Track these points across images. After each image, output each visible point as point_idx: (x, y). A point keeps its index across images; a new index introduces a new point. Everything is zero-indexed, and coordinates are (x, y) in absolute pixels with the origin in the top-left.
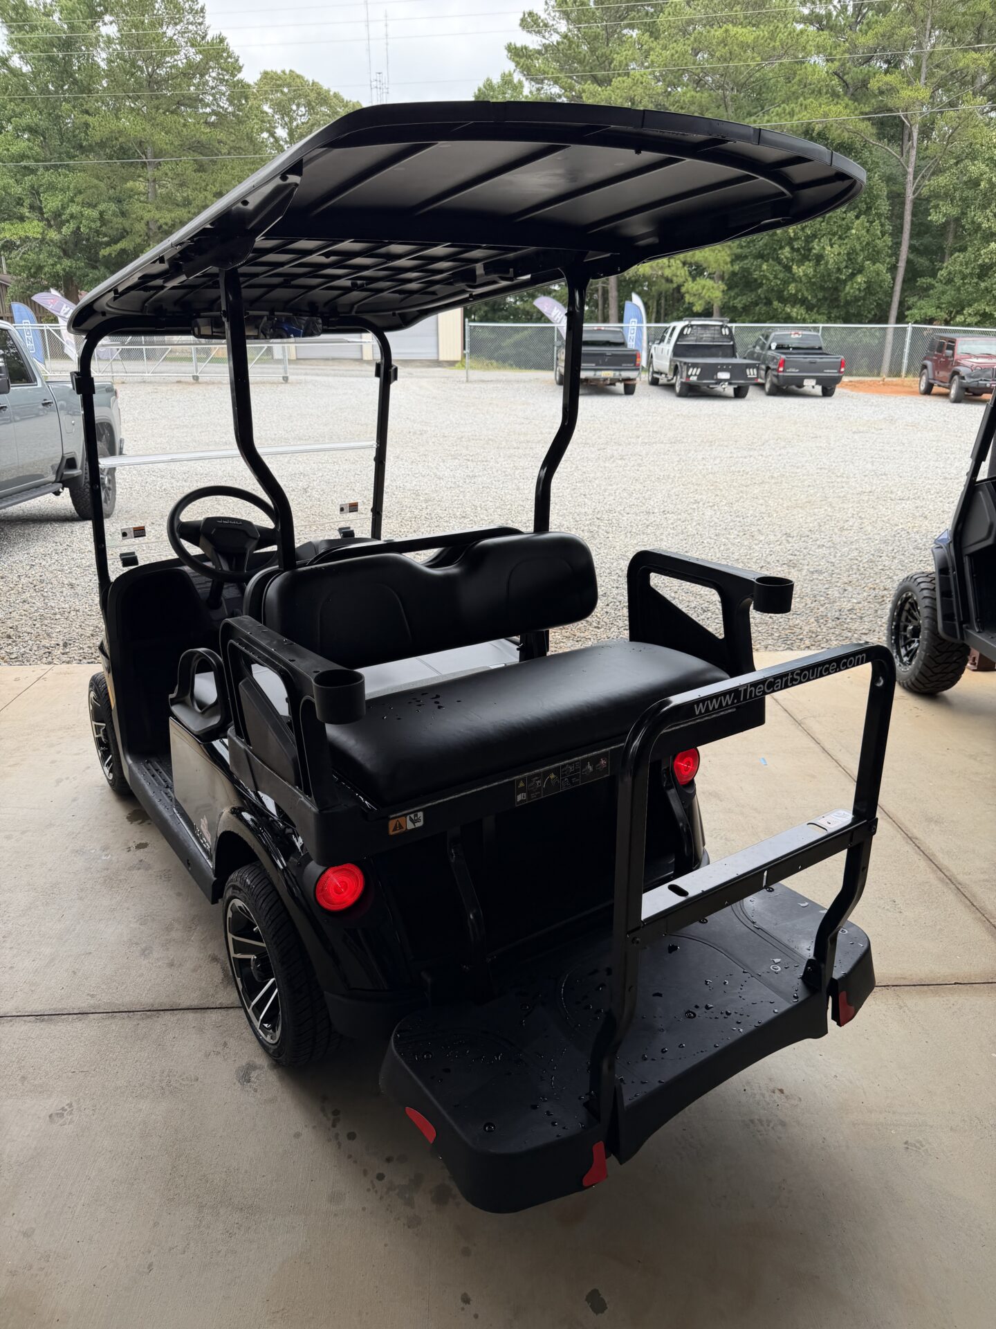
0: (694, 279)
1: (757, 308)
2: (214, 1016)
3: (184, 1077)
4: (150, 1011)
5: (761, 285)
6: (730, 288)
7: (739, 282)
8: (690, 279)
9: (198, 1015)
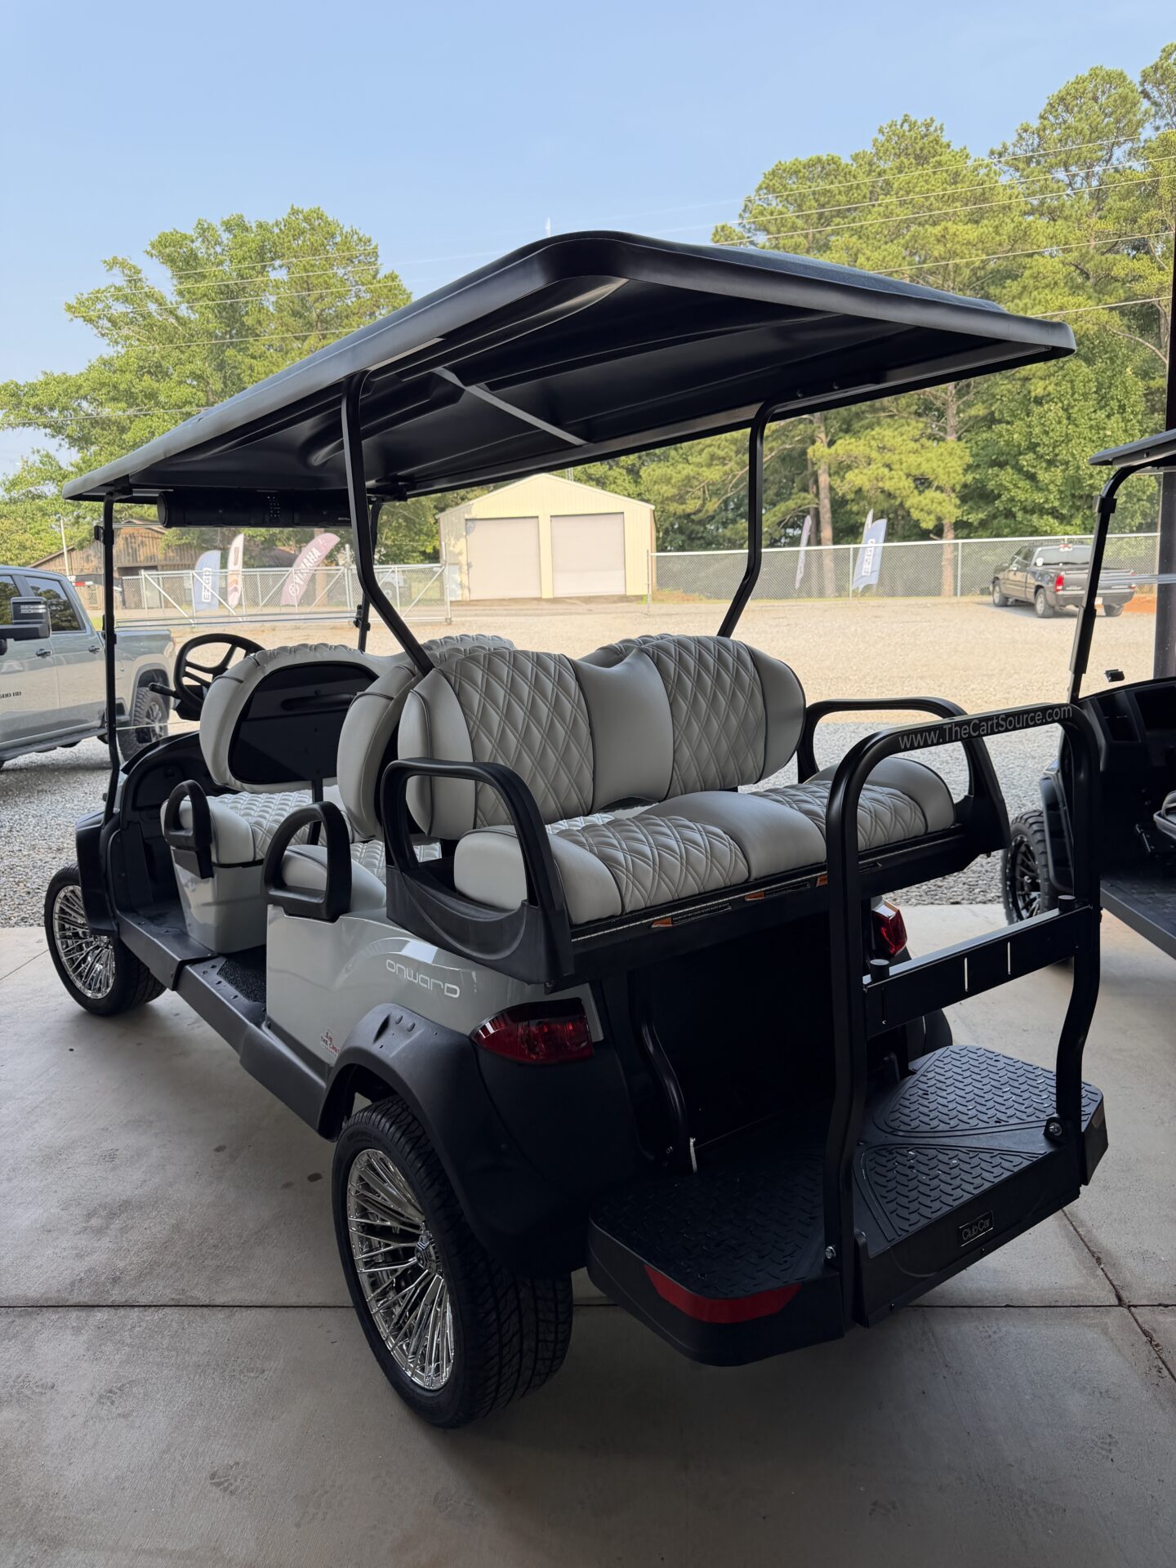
0: (921, 492)
1: (996, 522)
2: (100, 1316)
3: (40, 1383)
4: (32, 1306)
5: (999, 496)
6: (964, 499)
7: (974, 495)
8: (916, 492)
9: (83, 1314)
